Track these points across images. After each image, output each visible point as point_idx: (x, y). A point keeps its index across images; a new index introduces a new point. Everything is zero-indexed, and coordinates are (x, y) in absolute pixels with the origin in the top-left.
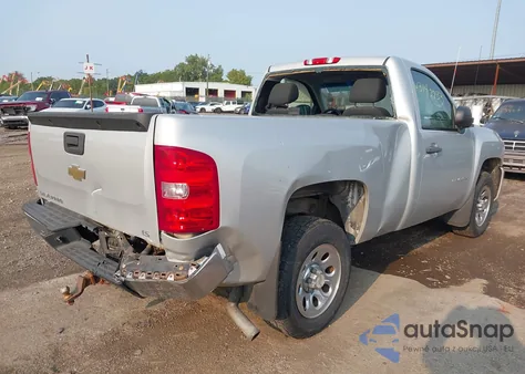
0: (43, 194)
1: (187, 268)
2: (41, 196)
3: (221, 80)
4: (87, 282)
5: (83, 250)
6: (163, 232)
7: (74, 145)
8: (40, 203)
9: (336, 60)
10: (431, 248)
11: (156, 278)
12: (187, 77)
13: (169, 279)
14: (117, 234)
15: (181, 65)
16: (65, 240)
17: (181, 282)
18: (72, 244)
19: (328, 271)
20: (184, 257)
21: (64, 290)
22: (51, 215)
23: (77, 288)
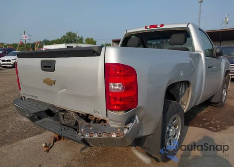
0: (25, 94)
1: (122, 129)
2: (22, 95)
3: (82, 43)
4: (55, 140)
5: (50, 122)
6: (108, 111)
7: (48, 67)
8: (22, 99)
9: (162, 25)
10: (204, 113)
11: (104, 136)
12: (67, 42)
13: (113, 136)
14: (72, 113)
15: (64, 36)
16: (40, 118)
17: (120, 138)
18: (43, 120)
19: (175, 127)
20: (120, 124)
21: (44, 145)
22: (30, 105)
23: (50, 144)
